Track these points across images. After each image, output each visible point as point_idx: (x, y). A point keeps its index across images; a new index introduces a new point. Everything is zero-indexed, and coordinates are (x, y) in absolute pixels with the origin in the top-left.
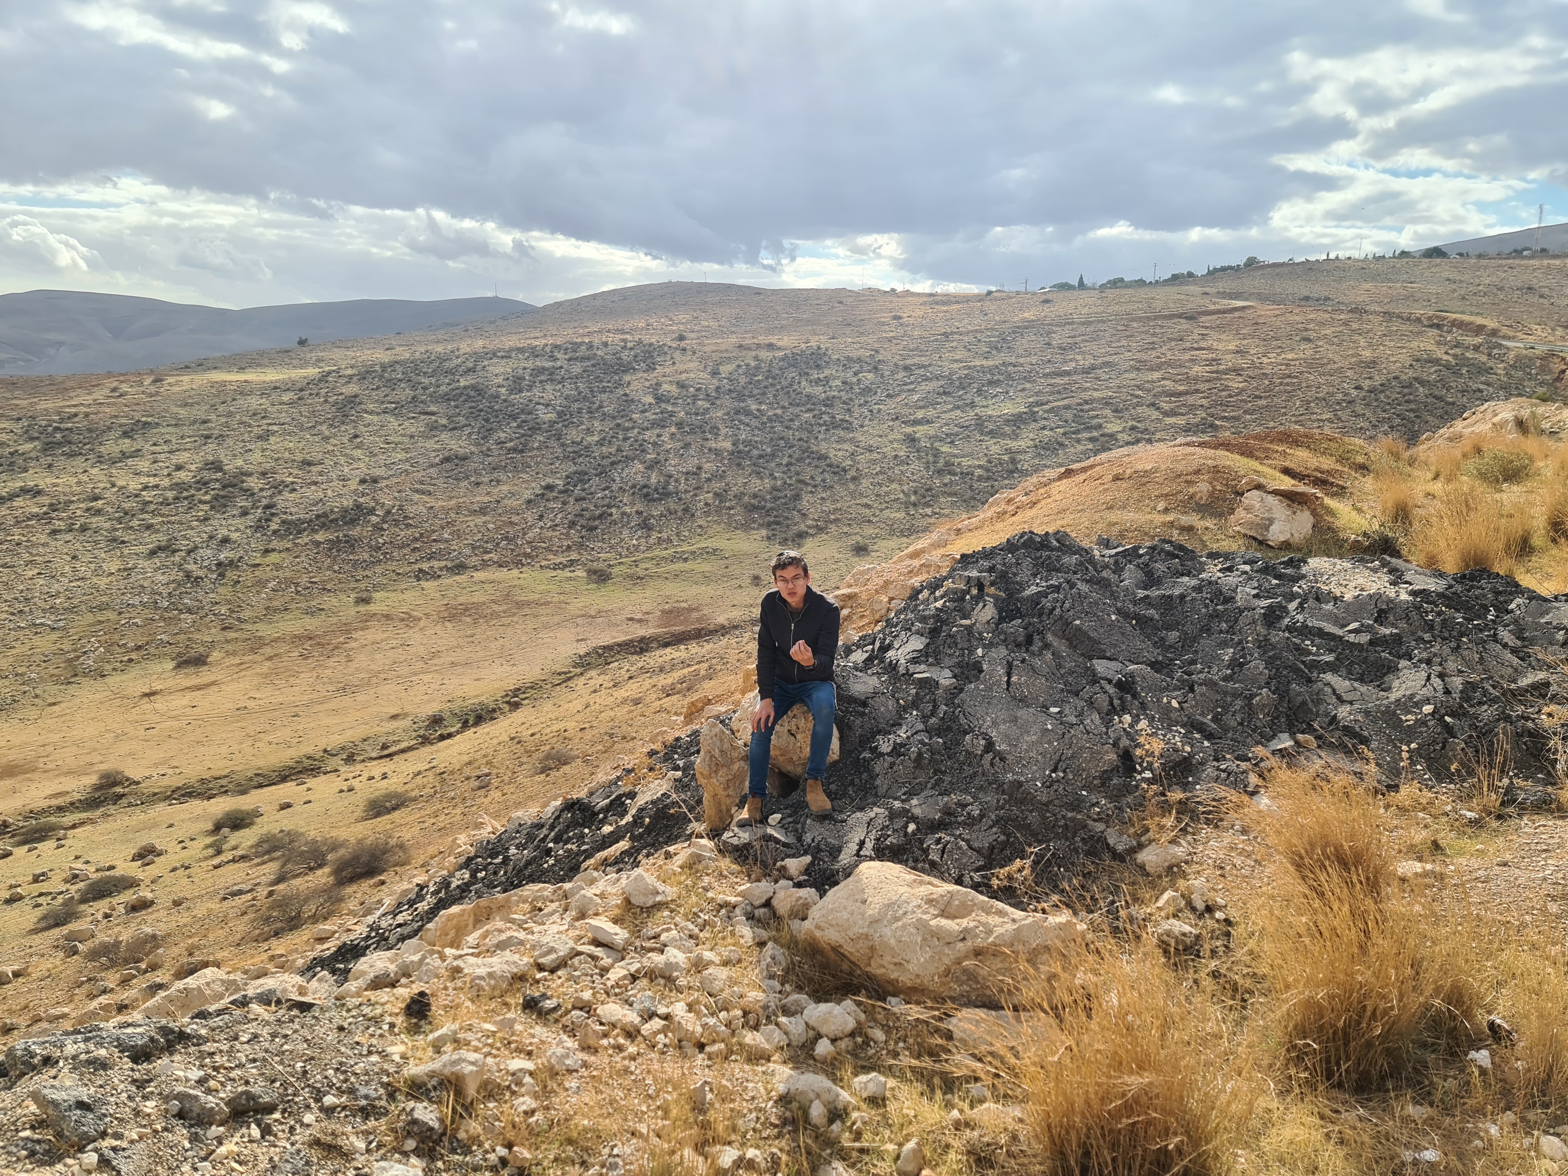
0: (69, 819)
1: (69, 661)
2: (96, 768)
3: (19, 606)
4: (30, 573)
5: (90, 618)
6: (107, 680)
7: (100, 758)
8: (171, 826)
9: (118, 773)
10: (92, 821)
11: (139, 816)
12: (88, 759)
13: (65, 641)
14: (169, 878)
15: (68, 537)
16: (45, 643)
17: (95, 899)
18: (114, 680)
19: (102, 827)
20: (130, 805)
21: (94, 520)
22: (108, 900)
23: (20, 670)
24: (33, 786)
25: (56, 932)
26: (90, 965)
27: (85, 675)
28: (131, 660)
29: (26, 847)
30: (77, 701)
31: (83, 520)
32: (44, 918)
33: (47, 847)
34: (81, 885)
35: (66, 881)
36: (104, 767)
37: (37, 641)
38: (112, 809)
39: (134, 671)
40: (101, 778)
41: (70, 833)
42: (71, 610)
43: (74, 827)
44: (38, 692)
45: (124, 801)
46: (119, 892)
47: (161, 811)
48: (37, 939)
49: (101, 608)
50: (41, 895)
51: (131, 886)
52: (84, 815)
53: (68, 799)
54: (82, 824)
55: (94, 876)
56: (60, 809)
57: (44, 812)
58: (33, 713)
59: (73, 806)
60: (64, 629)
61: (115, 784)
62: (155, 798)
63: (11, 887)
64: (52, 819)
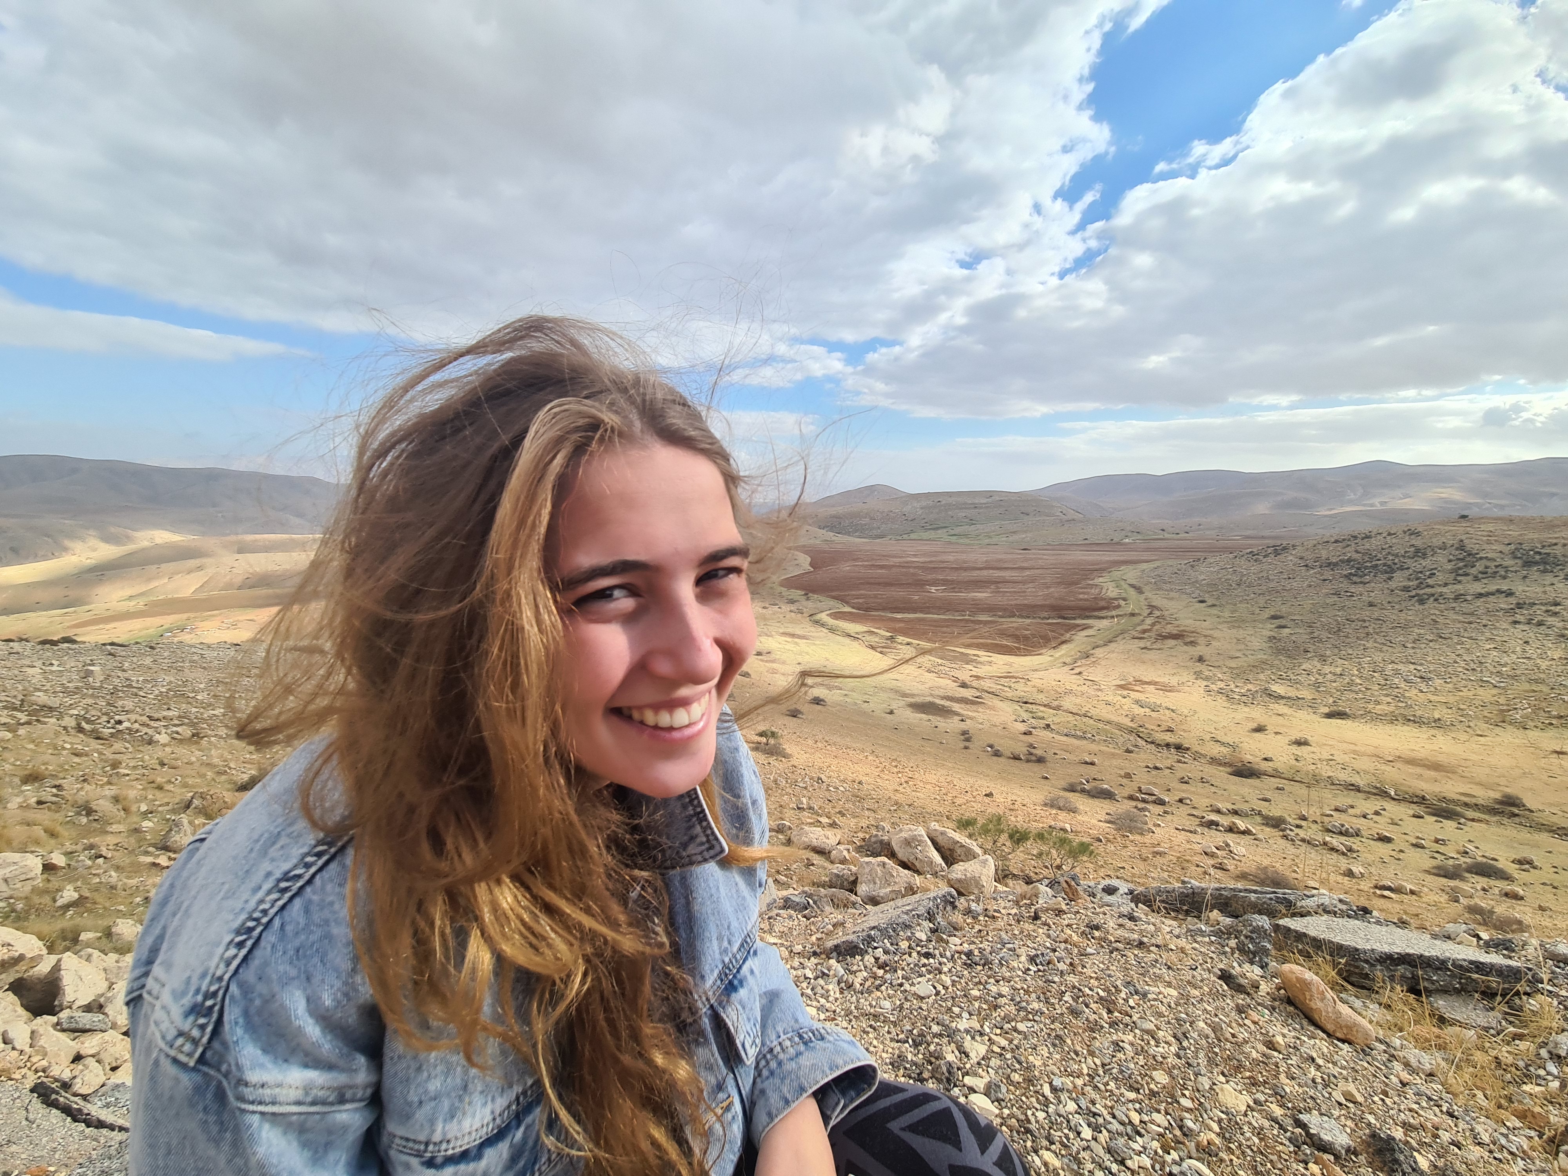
0: (1470, 814)
1: (1503, 711)
2: (1501, 788)
3: (1472, 665)
4: (1488, 647)
5: (1527, 686)
6: (1527, 732)
7: (1505, 783)
8: (1550, 852)
9: (1518, 798)
10: (1487, 822)
11: (1525, 835)
12: (1497, 780)
13: (1502, 697)
14: (1539, 888)
15: (1526, 627)
16: (1486, 694)
17: (1477, 874)
18: (1533, 734)
19: (1494, 829)
20: (1521, 824)
21: (1550, 619)
22: (1486, 879)
23: (1462, 707)
24: (1451, 782)
25: (1444, 881)
26: (1467, 915)
27: (1511, 724)
28: (1551, 724)
29: (1435, 818)
30: (1499, 739)
31: (1540, 618)
32: (1438, 867)
33: (1450, 825)
34: (1468, 860)
35: (1458, 853)
36: (1508, 790)
37: (1480, 691)
38: (1505, 821)
39: (1551, 733)
40: (1503, 797)
41: (1470, 823)
42: (1514, 677)
43: (1473, 820)
44: (1471, 724)
45: (1517, 820)
46: (1497, 879)
47: (1544, 837)
48: (1430, 878)
49: (1536, 681)
50: (1438, 852)
51: (1507, 879)
52: (1483, 816)
53: (1474, 801)
54: (1479, 821)
55: (1480, 859)
56: (1466, 805)
57: (1453, 801)
58: (1464, 737)
59: (1476, 807)
60: (1504, 688)
61: (1513, 805)
62: (1541, 827)
63: (1418, 837)
64: (1458, 809)
